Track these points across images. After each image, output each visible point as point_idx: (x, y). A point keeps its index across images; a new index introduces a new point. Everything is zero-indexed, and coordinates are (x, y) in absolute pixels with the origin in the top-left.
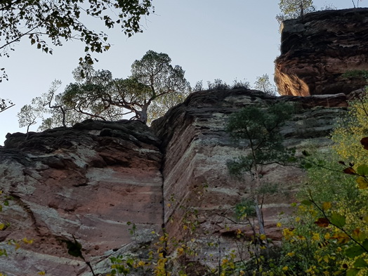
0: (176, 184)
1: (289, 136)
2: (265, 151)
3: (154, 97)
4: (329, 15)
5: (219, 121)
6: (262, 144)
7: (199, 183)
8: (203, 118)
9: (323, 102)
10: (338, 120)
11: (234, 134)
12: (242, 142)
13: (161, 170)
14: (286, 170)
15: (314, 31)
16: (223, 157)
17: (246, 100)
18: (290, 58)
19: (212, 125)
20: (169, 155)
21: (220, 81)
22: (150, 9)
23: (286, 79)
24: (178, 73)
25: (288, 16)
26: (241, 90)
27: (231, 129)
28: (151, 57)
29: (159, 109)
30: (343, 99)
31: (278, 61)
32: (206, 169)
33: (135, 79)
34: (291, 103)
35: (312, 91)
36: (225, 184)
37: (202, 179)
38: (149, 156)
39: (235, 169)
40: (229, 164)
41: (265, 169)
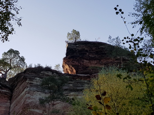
0: (16, 106)
1: (66, 90)
2: (55, 95)
3: (11, 68)
4: (86, 43)
5: (37, 81)
6: (55, 92)
7: (26, 106)
8: (31, 79)
9: (81, 78)
10: (86, 85)
11: (43, 87)
12: (46, 91)
13: (10, 100)
14: (64, 104)
15: (80, 49)
16: (38, 96)
17: (50, 73)
18: (69, 58)
19: (34, 83)
20: (14, 94)
21: (40, 65)
22: (13, 32)
23: (67, 67)
24: (22, 59)
25: (70, 41)
26: (48, 69)
27: (42, 85)
28: (11, 51)
29: (13, 73)
30: (89, 77)
31: (64, 59)
32: (30, 101)
33: (3, 60)
34: (68, 77)
35: (77, 72)
36: (37, 108)
37: (28, 105)
38: (5, 93)
39: (42, 102)
40: (40, 99)
41: (55, 103)
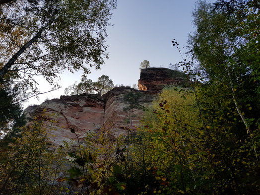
0: (108, 113)
1: (141, 101)
2: (134, 105)
3: (103, 88)
4: (154, 69)
5: (121, 96)
6: (133, 103)
8: (117, 95)
9: (151, 93)
10: (154, 98)
11: (126, 100)
12: (127, 102)
13: (104, 109)
14: (139, 111)
15: (150, 73)
16: (122, 106)
17: (130, 91)
18: (142, 80)
19: (119, 97)
20: (107, 105)
21: (123, 85)
22: (103, 63)
23: (141, 86)
24: (111, 82)
25: (143, 68)
26: (128, 88)
27: (125, 98)
28: (103, 76)
29: (105, 91)
30: (156, 92)
31: (139, 80)
32: (117, 109)
33: (99, 82)
34: (142, 92)
35: (148, 89)
36: (122, 114)
37: (116, 112)
38: (101, 105)
39: (125, 110)
40: (123, 108)
41: (133, 110)
